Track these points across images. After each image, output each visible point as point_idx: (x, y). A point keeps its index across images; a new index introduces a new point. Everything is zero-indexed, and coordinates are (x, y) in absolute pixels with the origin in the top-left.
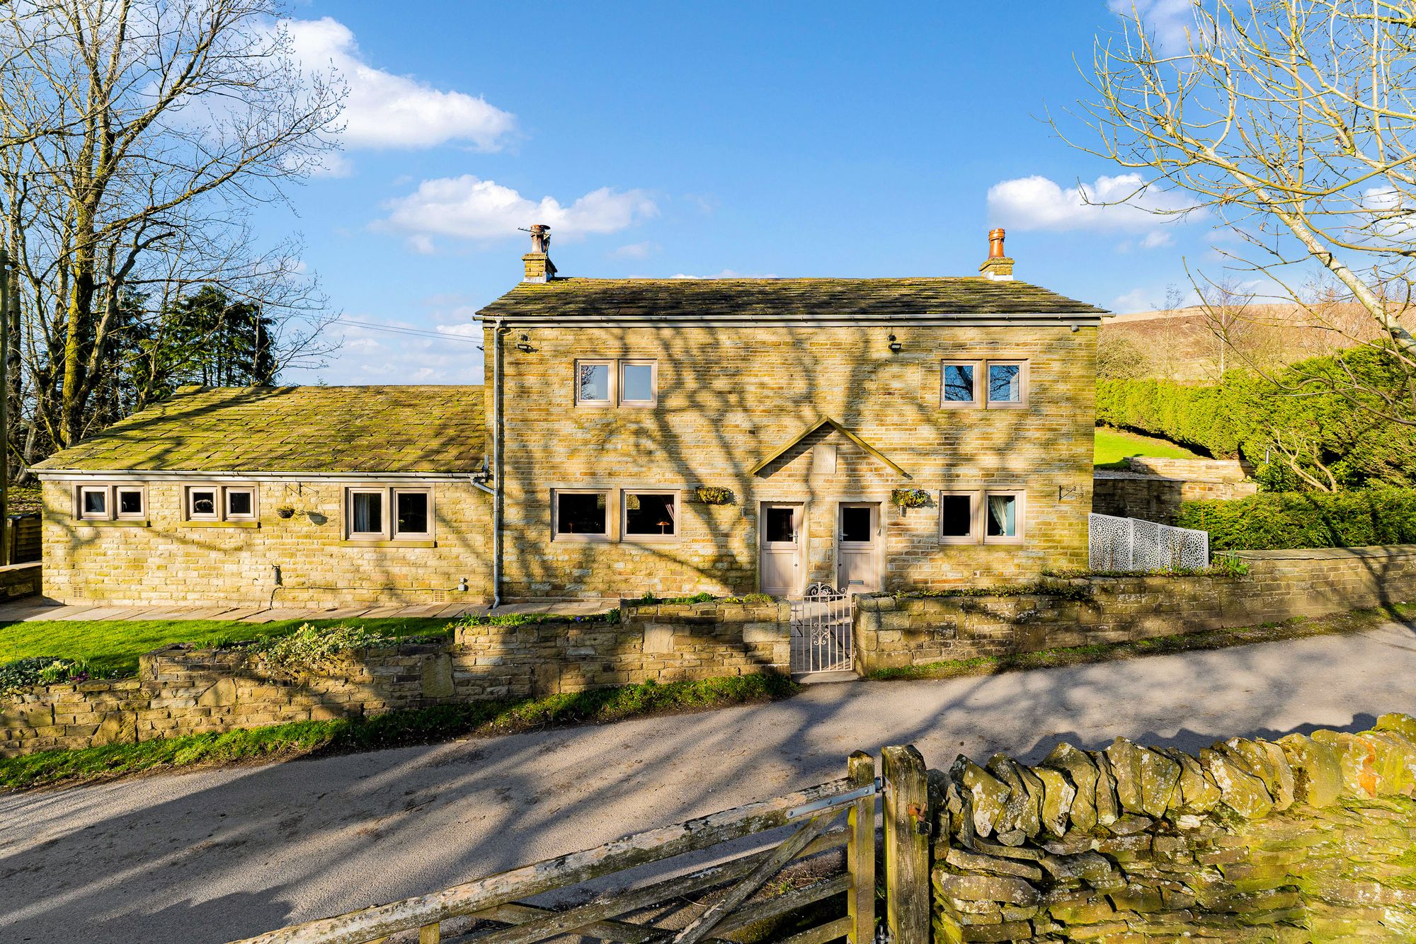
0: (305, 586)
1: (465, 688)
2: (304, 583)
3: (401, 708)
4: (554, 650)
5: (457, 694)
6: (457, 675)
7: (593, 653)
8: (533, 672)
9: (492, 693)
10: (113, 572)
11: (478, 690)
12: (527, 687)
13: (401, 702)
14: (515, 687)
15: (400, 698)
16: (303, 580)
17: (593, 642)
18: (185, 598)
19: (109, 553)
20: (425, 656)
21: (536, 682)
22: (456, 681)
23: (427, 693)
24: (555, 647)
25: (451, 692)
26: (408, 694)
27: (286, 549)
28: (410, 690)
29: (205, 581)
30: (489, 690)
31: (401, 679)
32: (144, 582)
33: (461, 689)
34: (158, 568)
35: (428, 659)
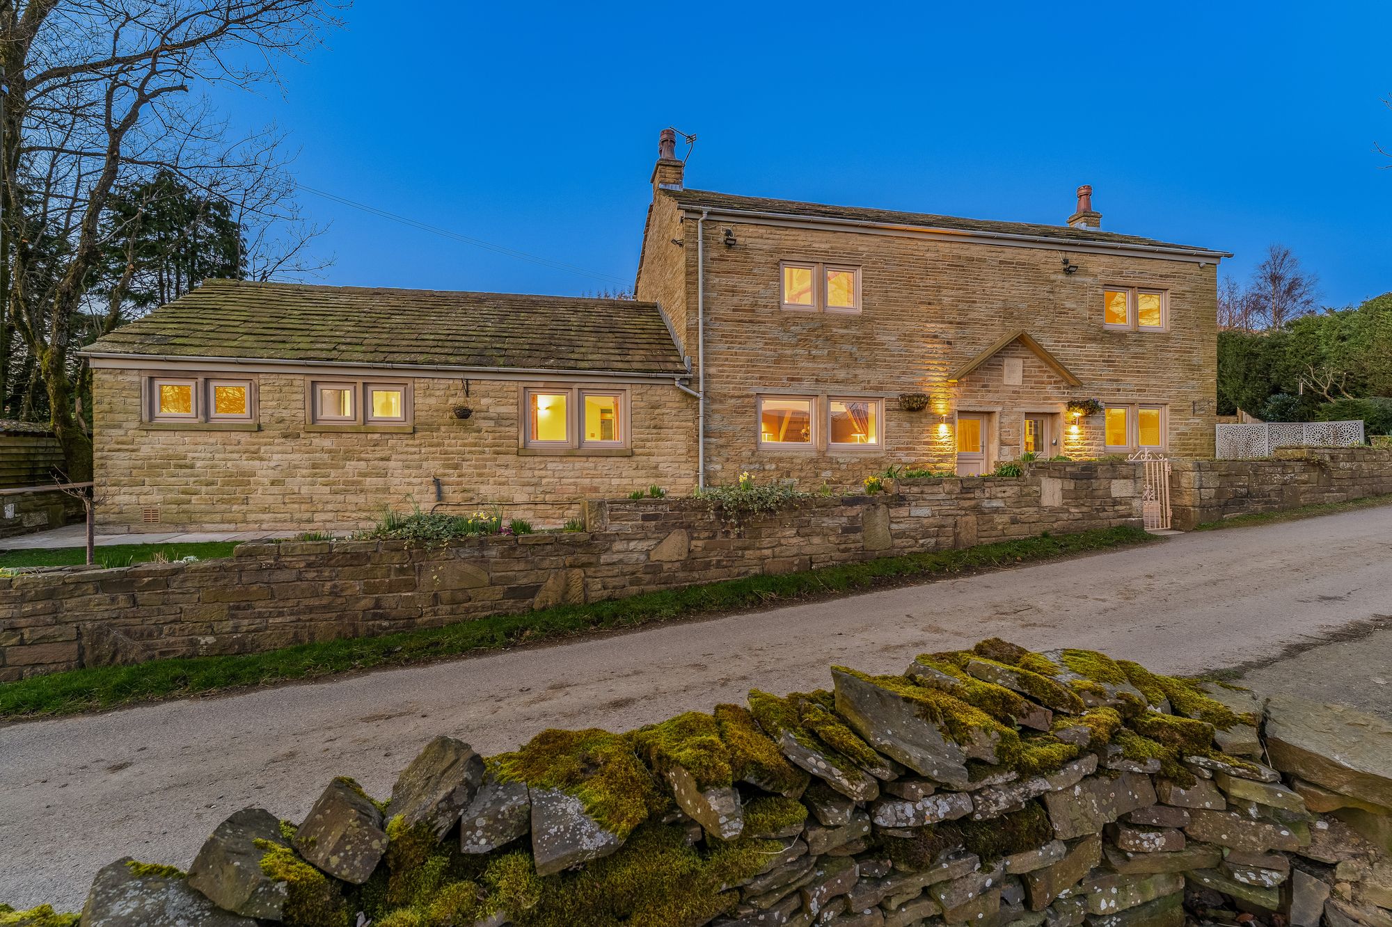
0: (475, 502)
1: (900, 541)
2: (472, 499)
3: (845, 561)
4: (973, 503)
5: (893, 547)
6: (894, 526)
7: (1003, 505)
8: (956, 525)
9: (923, 545)
10: (204, 489)
11: (911, 542)
12: (952, 539)
13: (845, 555)
14: (942, 539)
15: (844, 551)
16: (470, 495)
17: (1003, 495)
18: (310, 521)
19: (199, 464)
20: (865, 507)
21: (959, 534)
22: (893, 532)
23: (868, 545)
24: (974, 498)
25: (888, 545)
26: (852, 546)
27: (448, 459)
28: (854, 542)
29: (340, 498)
30: (921, 541)
31: (846, 530)
32: (251, 502)
33: (897, 541)
34: (272, 484)
35: (868, 510)
